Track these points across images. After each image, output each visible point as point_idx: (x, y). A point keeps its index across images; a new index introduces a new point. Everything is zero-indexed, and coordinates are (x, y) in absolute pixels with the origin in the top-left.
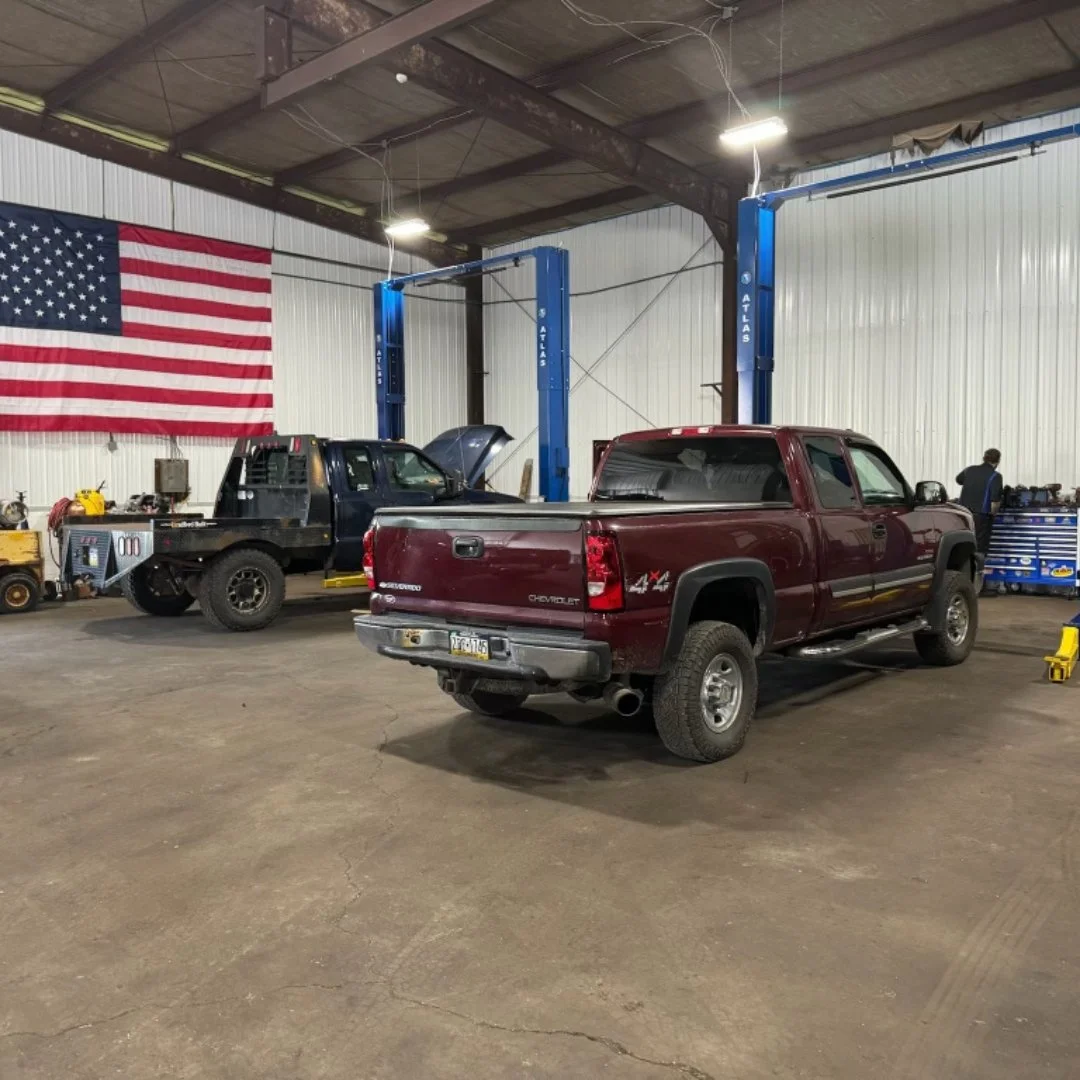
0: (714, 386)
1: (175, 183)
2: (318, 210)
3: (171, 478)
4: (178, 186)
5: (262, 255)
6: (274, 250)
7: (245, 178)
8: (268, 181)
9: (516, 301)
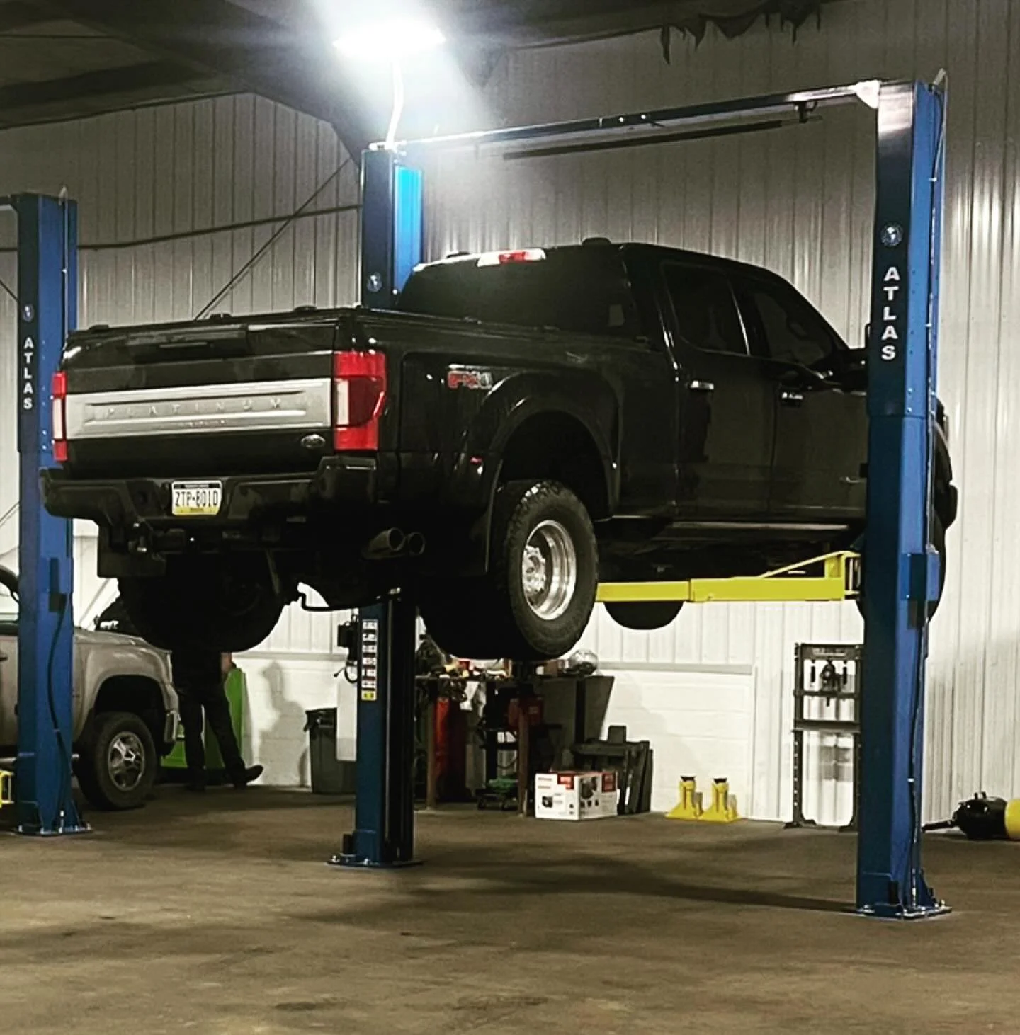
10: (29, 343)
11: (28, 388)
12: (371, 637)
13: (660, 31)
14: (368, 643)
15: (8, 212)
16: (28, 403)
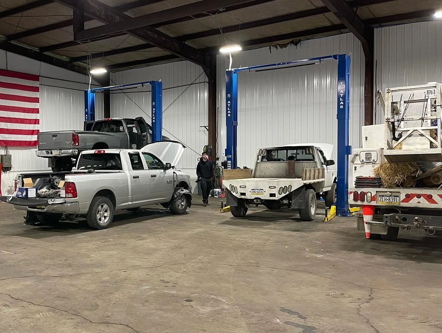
0: (205, 127)
1: (8, 52)
2: (54, 60)
3: (6, 162)
4: (8, 53)
5: (35, 78)
6: (40, 76)
7: (31, 50)
8: (37, 50)
9: (124, 93)
10: (154, 109)
11: (154, 118)
12: (229, 164)
13: (269, 47)
14: (229, 165)
15: (149, 84)
16: (154, 121)
